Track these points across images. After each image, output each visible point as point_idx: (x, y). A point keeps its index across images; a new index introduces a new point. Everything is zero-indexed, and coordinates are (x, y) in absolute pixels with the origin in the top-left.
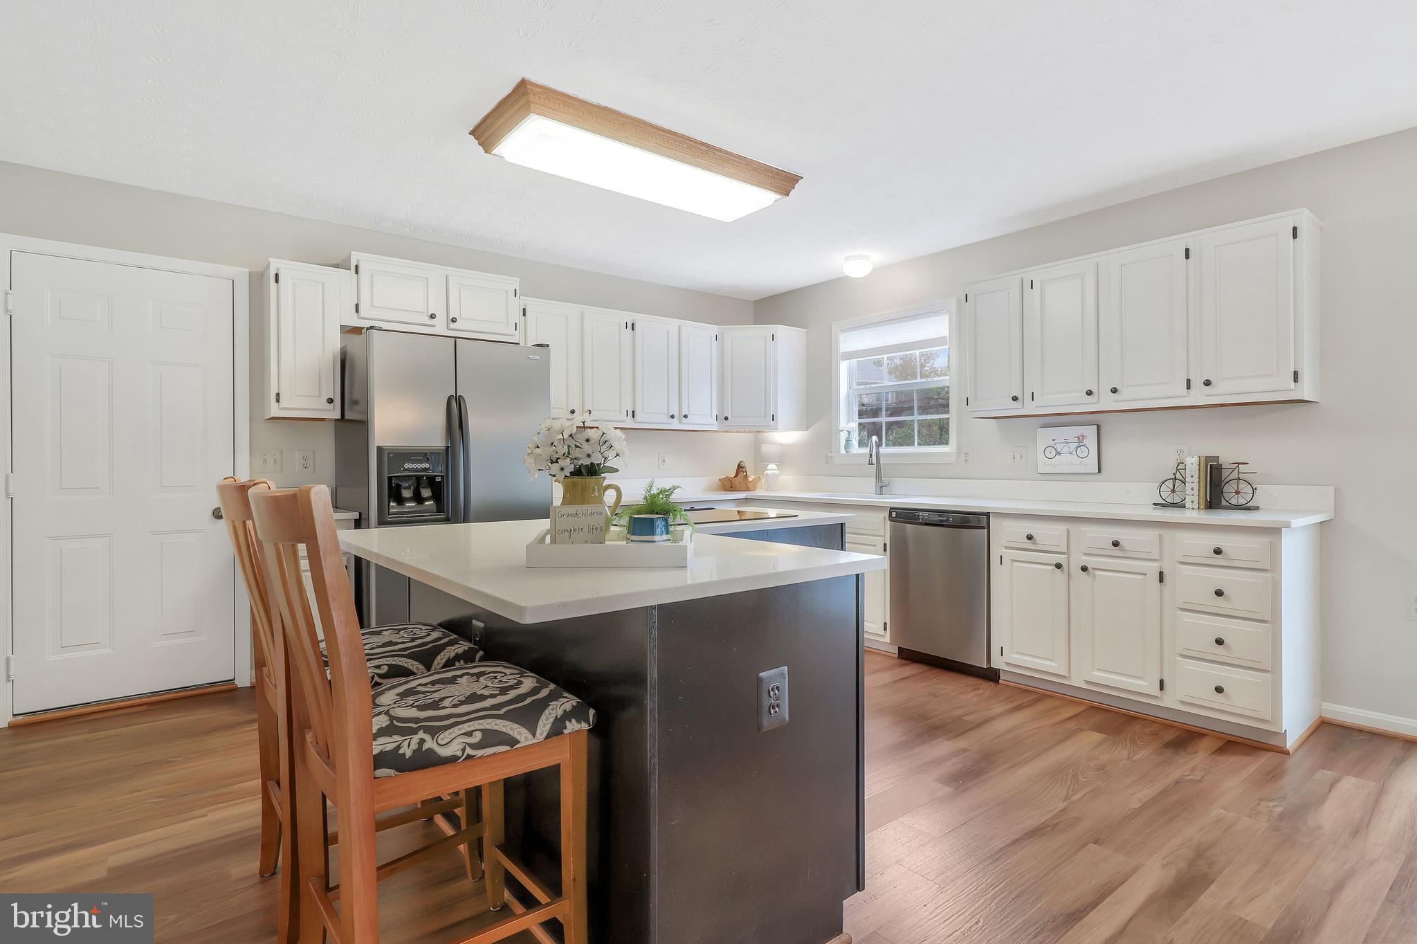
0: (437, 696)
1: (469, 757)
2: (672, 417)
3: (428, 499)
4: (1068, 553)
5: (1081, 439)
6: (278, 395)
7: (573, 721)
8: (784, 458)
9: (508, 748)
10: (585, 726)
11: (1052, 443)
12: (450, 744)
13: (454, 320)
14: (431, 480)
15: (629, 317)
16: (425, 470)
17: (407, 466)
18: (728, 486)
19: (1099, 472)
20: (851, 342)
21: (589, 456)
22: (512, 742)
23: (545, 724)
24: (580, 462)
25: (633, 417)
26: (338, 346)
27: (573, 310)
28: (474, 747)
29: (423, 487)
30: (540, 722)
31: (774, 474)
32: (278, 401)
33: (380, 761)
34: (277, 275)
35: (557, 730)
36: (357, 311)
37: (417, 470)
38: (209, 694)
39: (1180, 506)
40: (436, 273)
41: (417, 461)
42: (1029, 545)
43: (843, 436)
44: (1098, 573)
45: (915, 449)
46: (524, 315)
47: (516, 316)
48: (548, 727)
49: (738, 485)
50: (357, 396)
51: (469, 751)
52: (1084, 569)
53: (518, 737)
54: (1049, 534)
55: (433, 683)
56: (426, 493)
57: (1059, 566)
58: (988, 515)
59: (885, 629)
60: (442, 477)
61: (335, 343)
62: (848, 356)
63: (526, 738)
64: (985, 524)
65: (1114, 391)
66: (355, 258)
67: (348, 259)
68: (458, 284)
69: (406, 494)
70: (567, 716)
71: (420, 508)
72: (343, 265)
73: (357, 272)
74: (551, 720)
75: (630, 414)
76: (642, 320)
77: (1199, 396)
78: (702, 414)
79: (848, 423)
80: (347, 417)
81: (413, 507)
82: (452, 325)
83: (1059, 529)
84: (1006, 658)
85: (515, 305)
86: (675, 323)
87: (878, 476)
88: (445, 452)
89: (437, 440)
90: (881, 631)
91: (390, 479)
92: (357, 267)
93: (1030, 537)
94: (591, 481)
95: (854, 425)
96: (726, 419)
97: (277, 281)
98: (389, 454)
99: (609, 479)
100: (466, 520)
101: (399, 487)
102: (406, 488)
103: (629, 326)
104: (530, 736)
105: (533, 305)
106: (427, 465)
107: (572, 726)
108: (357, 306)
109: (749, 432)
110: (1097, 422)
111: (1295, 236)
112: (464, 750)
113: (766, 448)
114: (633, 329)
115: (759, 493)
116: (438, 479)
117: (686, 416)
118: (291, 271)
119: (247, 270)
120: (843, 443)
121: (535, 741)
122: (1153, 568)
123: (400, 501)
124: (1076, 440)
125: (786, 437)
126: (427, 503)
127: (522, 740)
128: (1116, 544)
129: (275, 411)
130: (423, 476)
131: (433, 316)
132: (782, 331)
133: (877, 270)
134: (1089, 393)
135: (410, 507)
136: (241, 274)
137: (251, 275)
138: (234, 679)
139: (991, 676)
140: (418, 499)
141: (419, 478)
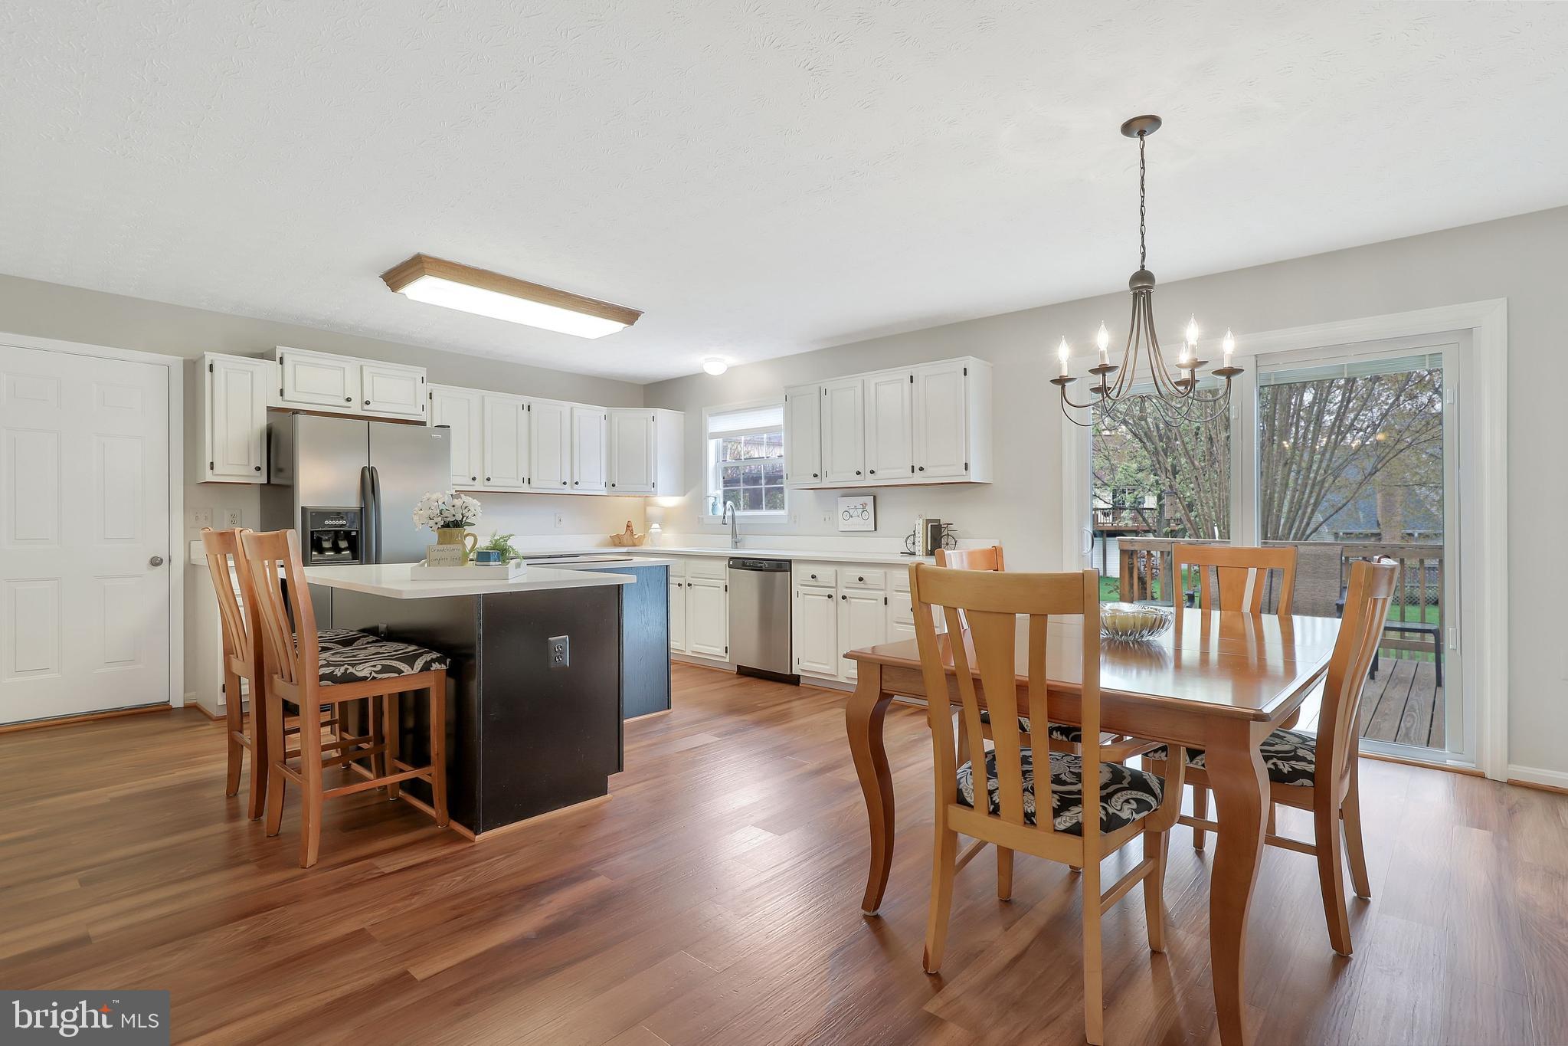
0: (355, 654)
1: (374, 678)
2: (565, 483)
3: (344, 549)
4: (836, 587)
5: (864, 505)
6: (212, 463)
7: (437, 663)
8: (665, 520)
9: (397, 675)
10: (444, 667)
11: (847, 509)
12: (363, 671)
13: (368, 403)
14: (347, 535)
15: (526, 400)
16: (342, 526)
17: (327, 522)
18: (617, 542)
19: (876, 529)
20: (719, 425)
21: (454, 515)
22: (400, 672)
23: (419, 664)
24: (448, 519)
25: (529, 483)
26: (265, 423)
27: (474, 395)
28: (376, 672)
29: (342, 540)
30: (416, 663)
31: (657, 532)
32: (212, 468)
33: (323, 678)
34: (211, 366)
35: (426, 667)
36: (282, 395)
37: (336, 526)
38: (146, 712)
39: (913, 554)
40: (351, 364)
41: (335, 519)
42: (813, 582)
43: (711, 500)
44: (853, 600)
45: (764, 512)
46: (431, 398)
47: (423, 399)
48: (421, 665)
49: (625, 542)
50: (281, 465)
51: (374, 674)
52: (844, 598)
53: (403, 669)
54: (825, 573)
55: (352, 650)
56: (343, 544)
57: (830, 596)
58: (790, 561)
59: (726, 652)
60: (357, 532)
61: (262, 421)
62: (715, 436)
63: (408, 670)
64: (788, 568)
65: (872, 472)
66: (279, 351)
67: (274, 351)
68: (371, 373)
69: (326, 545)
70: (433, 661)
71: (338, 556)
72: (267, 355)
73: (281, 363)
74: (423, 662)
75: (526, 481)
76: (537, 402)
77: (918, 478)
78: (593, 481)
79: (715, 489)
80: (272, 482)
81: (332, 555)
82: (366, 407)
83: (830, 570)
84: (801, 666)
85: (423, 390)
86: (567, 405)
87: (734, 534)
88: (359, 512)
89: (353, 502)
90: (724, 654)
91: (312, 533)
92: (281, 359)
93: (813, 577)
94: (455, 531)
95: (720, 493)
96: (614, 485)
97: (211, 370)
98: (311, 513)
99: (468, 530)
100: (377, 562)
101: (320, 540)
102: (326, 540)
103: (526, 408)
104: (410, 669)
105: (440, 390)
106: (344, 522)
107: (436, 666)
108: (282, 391)
109: (639, 497)
110: (874, 494)
111: (965, 374)
112: (371, 674)
113: (650, 510)
114: (529, 410)
115: (644, 548)
116: (354, 534)
117: (577, 483)
118: (224, 363)
119: (182, 358)
120: (711, 507)
121: (413, 672)
122: (881, 595)
123: (321, 551)
124: (861, 507)
125: (668, 501)
126: (343, 553)
127: (405, 671)
128: (861, 579)
129: (209, 476)
130: (341, 530)
131: (349, 400)
132: (661, 413)
133: (731, 370)
134: (858, 473)
135: (329, 556)
136: (177, 362)
137: (185, 362)
138: (169, 701)
139: (794, 680)
140: (337, 549)
141: (337, 532)
